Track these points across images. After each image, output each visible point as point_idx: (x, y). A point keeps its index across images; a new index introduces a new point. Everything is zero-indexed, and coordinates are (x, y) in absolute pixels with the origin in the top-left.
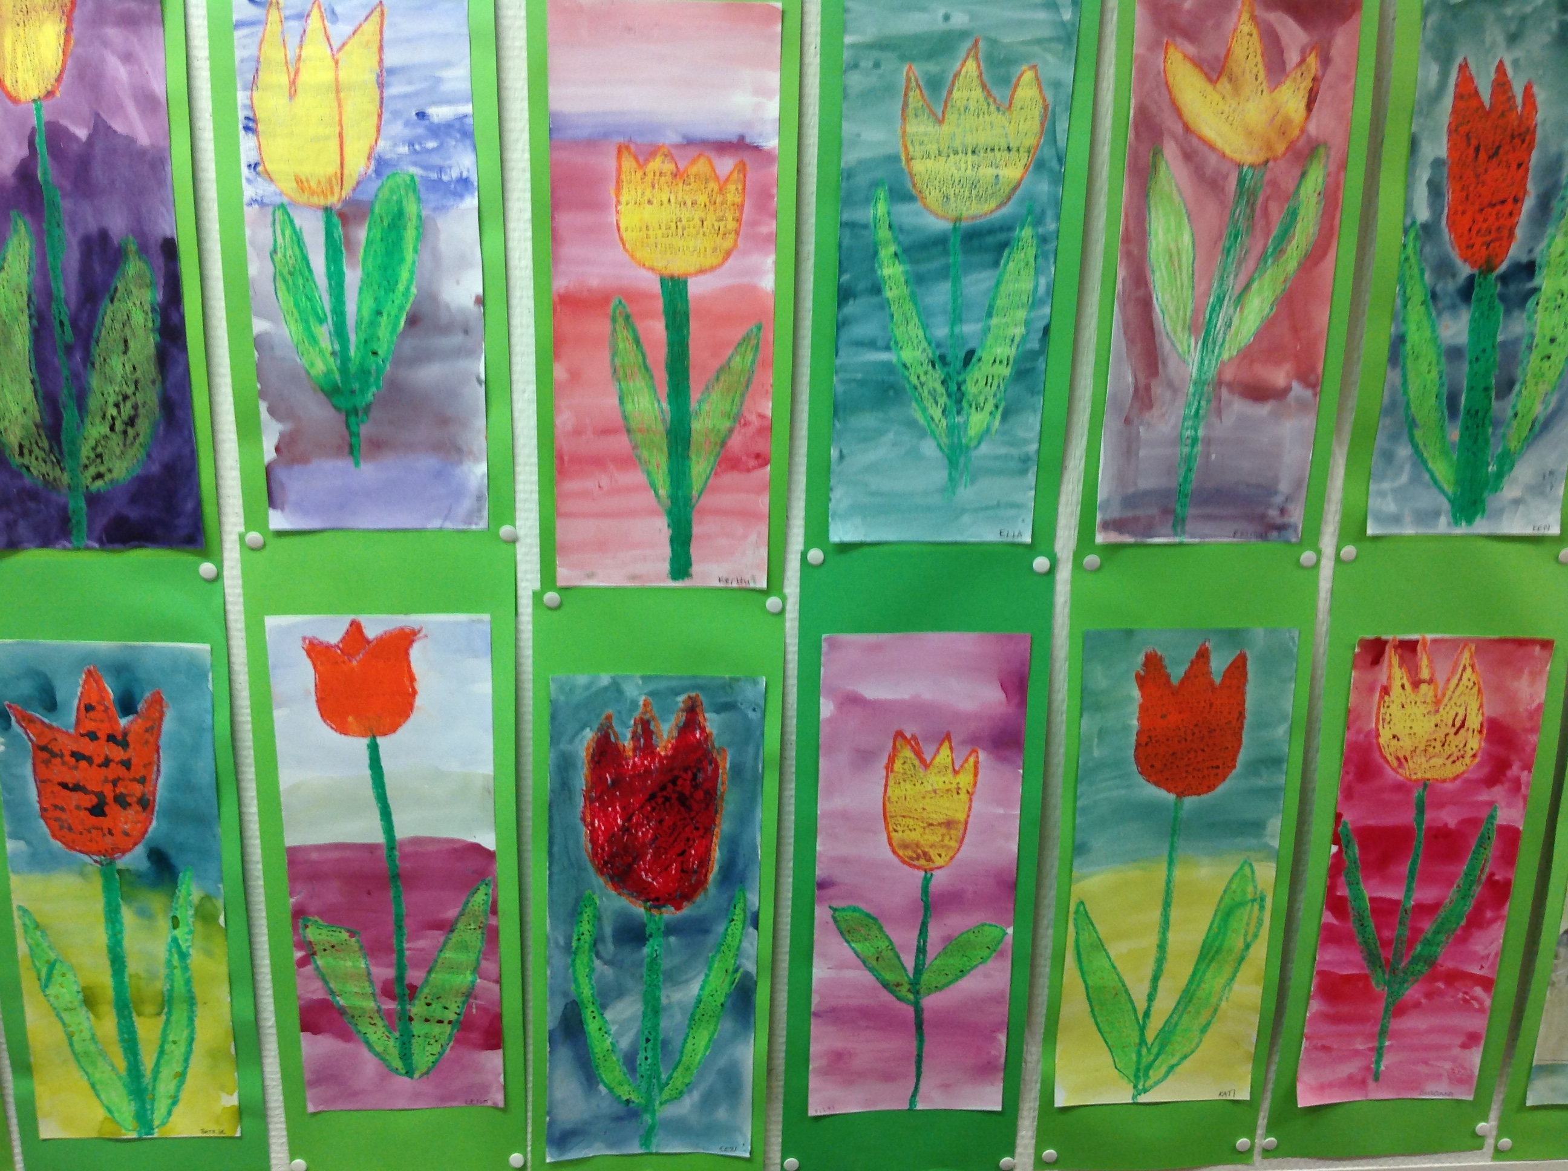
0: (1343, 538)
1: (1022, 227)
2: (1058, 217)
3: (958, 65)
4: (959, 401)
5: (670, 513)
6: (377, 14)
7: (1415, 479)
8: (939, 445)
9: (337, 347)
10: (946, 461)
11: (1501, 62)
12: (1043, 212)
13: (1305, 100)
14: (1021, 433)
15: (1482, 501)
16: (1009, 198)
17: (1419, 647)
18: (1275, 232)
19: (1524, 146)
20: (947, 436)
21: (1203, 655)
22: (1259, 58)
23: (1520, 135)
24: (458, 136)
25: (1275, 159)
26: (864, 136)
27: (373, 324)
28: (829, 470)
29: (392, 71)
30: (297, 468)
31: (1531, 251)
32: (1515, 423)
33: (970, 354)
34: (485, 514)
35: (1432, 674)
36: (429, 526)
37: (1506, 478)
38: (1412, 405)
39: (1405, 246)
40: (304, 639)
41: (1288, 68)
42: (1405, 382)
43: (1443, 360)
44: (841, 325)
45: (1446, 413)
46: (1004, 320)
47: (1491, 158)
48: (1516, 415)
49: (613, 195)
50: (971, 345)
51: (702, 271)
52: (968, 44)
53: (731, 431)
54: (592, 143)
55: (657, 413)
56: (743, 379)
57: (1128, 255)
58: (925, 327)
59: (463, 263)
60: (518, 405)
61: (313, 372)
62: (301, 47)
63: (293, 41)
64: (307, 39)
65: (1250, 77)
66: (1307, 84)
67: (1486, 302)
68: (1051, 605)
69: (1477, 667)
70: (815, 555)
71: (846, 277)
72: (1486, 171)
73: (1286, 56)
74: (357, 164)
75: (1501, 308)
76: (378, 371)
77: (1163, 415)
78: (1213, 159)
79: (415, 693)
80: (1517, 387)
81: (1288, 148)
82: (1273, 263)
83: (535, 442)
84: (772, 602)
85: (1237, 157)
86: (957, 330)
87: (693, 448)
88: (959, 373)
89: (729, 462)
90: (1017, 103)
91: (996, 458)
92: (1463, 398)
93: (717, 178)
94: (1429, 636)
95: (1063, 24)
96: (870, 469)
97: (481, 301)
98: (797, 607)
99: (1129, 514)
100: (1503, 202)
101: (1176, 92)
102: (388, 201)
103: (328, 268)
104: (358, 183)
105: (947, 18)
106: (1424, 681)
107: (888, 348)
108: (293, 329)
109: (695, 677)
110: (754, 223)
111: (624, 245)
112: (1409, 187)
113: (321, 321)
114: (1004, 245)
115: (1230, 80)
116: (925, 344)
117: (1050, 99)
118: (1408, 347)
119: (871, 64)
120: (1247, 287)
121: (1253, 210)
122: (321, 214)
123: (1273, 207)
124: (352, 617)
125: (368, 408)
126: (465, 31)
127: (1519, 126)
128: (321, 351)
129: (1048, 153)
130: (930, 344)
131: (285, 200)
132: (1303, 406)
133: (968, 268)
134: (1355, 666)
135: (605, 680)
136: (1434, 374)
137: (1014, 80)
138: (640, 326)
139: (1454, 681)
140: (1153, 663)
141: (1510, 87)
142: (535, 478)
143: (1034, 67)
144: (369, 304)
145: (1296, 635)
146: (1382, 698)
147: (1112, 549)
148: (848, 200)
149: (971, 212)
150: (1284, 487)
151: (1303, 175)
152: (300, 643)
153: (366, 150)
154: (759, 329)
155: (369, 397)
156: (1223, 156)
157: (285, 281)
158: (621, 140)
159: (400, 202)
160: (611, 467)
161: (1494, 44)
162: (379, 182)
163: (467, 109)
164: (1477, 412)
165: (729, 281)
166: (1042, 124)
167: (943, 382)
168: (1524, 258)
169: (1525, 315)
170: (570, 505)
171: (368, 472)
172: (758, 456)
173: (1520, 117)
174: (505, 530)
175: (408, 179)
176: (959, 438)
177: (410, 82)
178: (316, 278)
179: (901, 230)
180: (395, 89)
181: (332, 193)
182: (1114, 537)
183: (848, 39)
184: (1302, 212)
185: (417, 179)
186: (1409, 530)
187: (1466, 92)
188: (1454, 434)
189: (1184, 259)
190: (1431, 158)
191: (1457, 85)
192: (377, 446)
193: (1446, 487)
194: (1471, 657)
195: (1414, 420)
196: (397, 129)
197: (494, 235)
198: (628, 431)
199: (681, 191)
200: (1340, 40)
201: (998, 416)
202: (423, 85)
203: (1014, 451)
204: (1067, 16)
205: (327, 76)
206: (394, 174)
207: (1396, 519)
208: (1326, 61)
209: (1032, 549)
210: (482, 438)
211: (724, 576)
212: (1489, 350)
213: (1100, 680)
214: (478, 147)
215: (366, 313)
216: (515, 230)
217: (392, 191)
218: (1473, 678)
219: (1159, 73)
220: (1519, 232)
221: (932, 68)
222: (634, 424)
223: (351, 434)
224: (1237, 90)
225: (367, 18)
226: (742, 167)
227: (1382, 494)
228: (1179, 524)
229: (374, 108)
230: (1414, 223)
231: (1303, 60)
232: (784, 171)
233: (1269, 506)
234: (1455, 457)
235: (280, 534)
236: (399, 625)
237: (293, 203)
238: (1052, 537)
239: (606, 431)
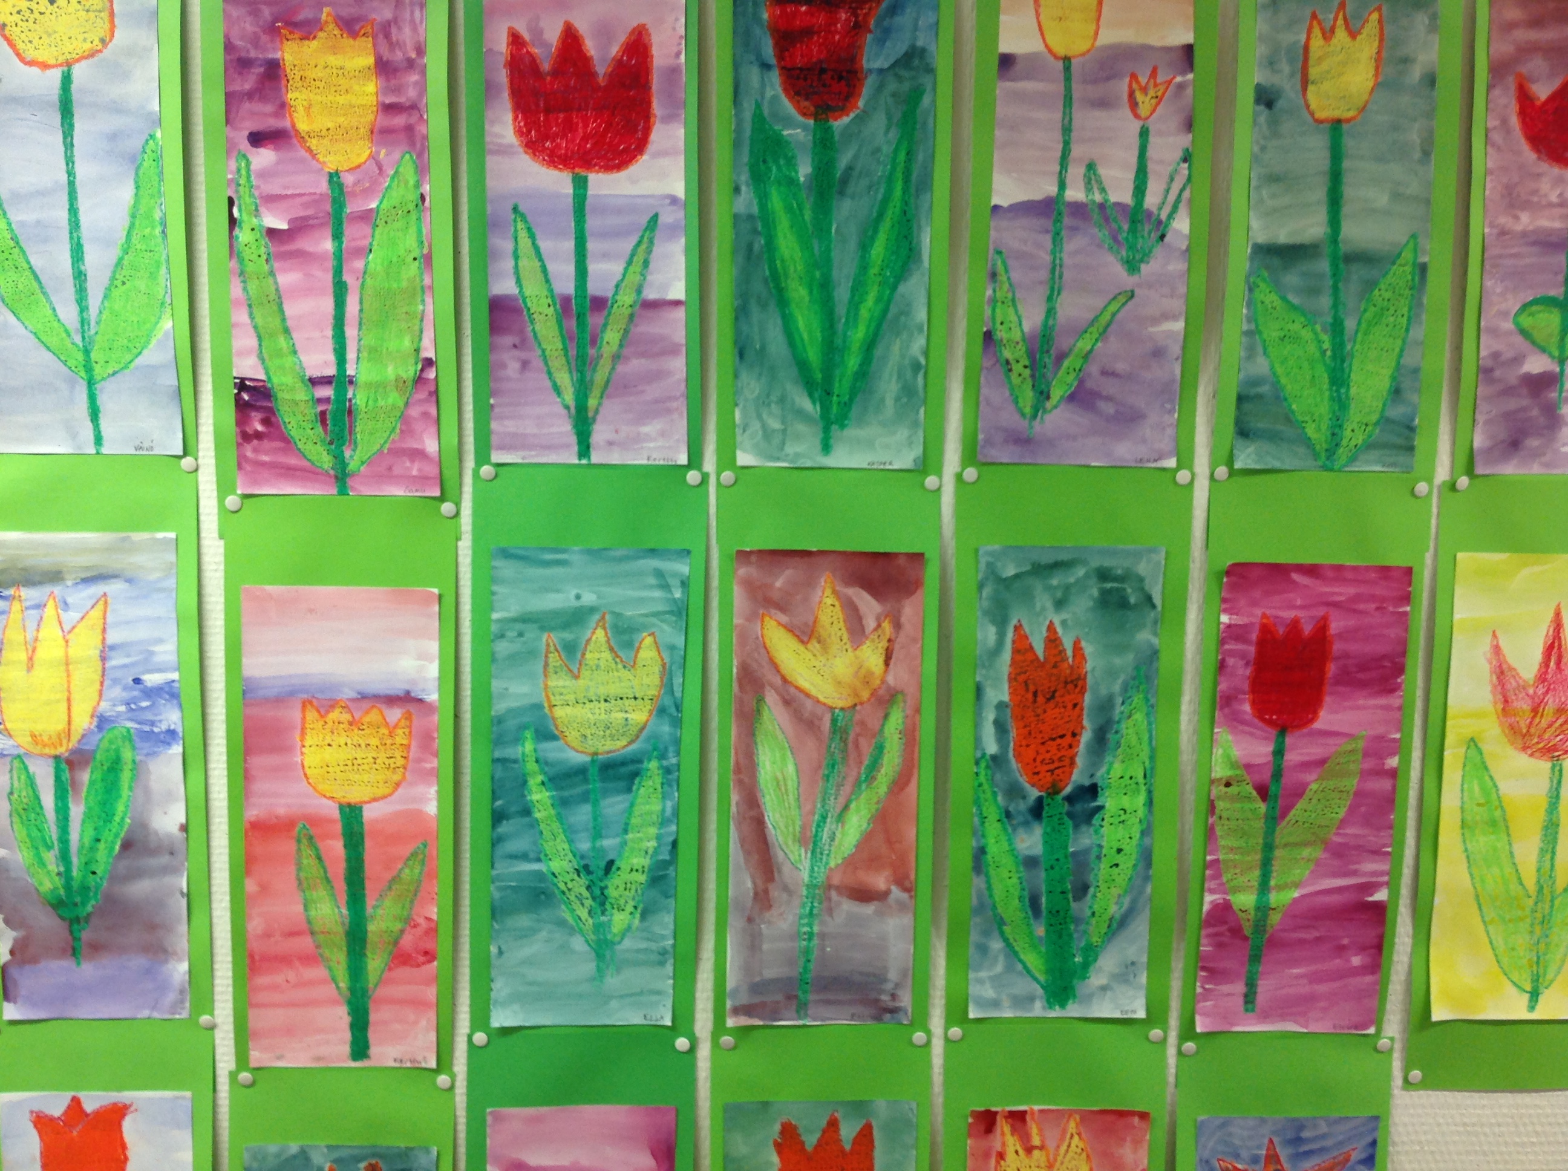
0: (948, 1023)
1: (650, 760)
2: (678, 753)
3: (588, 633)
4: (603, 904)
5: (349, 1003)
6: (101, 603)
7: (1009, 969)
8: (587, 941)
9: (62, 869)
10: (593, 954)
11: (1051, 622)
12: (666, 749)
13: (883, 656)
14: (658, 930)
15: (1073, 988)
16: (637, 737)
17: (1028, 1118)
18: (866, 762)
19: (1077, 690)
20: (594, 933)
21: (833, 1124)
22: (842, 624)
23: (1072, 682)
24: (167, 697)
25: (862, 704)
26: (511, 690)
27: (93, 849)
28: (489, 965)
29: (112, 648)
30: (27, 967)
31: (1092, 776)
32: (1094, 921)
33: (611, 863)
34: (187, 1005)
35: (1043, 1141)
36: (139, 1016)
37: (1091, 968)
38: (998, 906)
39: (977, 774)
40: (32, 1112)
41: (868, 630)
42: (989, 888)
43: (1022, 869)
44: (496, 842)
45: (1030, 913)
46: (638, 835)
47: (1048, 700)
48: (1093, 914)
49: (298, 739)
50: (611, 857)
51: (375, 800)
52: (597, 617)
53: (402, 931)
54: (280, 700)
55: (337, 917)
56: (412, 888)
57: (740, 783)
58: (571, 841)
59: (169, 797)
60: (216, 913)
61: (42, 889)
62: (38, 630)
63: (31, 625)
64: (43, 625)
65: (835, 639)
66: (884, 644)
67: (1055, 819)
68: (693, 1081)
69: (1084, 1135)
70: (480, 1038)
71: (499, 803)
72: (1045, 712)
73: (864, 622)
74: (82, 721)
75: (1069, 823)
76: (97, 888)
77: (781, 914)
78: (809, 704)
79: (126, 1159)
80: (1092, 890)
81: (872, 694)
82: (867, 787)
83: (229, 943)
84: (443, 1079)
85: (829, 702)
86: (598, 844)
87: (369, 946)
88: (601, 880)
89: (401, 958)
90: (640, 663)
91: (638, 951)
92: (1044, 900)
93: (387, 724)
94: (1036, 1108)
95: (675, 601)
96: (529, 962)
97: (184, 828)
98: (465, 1083)
99: (756, 1000)
100: (1062, 737)
101: (774, 653)
102: (108, 751)
103: (56, 805)
104: (83, 736)
105: (578, 597)
106: (1036, 1147)
107: (539, 860)
108: (26, 854)
109: (374, 1147)
110: (419, 760)
111: (307, 778)
112: (978, 725)
113: (49, 848)
114: (636, 774)
115: (819, 642)
116: (570, 856)
117: (667, 660)
118: (989, 857)
119: (516, 634)
120: (846, 808)
121: (846, 745)
122: (51, 762)
123: (862, 741)
124: (73, 1093)
125: (89, 916)
126: (174, 615)
127: (1071, 674)
128: (48, 872)
129: (668, 701)
130: (574, 856)
131: (22, 751)
132: (902, 907)
133: (605, 793)
134: (970, 1135)
135: (294, 1148)
136: (1015, 880)
137: (637, 645)
138: (320, 845)
139: (1064, 1148)
140: (789, 1133)
141: (1061, 643)
142: (230, 974)
143: (652, 634)
144: (90, 833)
145: (914, 1106)
146: (998, 1162)
147: (745, 1031)
148: (499, 741)
149: (606, 748)
150: (893, 975)
151: (886, 716)
152: (28, 1115)
153: (90, 710)
154: (425, 846)
155: (89, 908)
156: (818, 701)
157: (19, 815)
158: (305, 696)
159: (117, 751)
160: (297, 963)
161: (1043, 609)
162: (100, 736)
163: (175, 676)
164: (1058, 912)
165: (399, 807)
166: (661, 678)
167: (588, 888)
168: (1087, 782)
169: (1092, 829)
170: (262, 997)
171: (88, 970)
172: (426, 953)
173: (1071, 667)
174: (205, 1018)
175: (124, 731)
176: (604, 934)
177: (128, 656)
178: (46, 813)
179: (547, 763)
180: (117, 660)
181: (61, 745)
182: (744, 1021)
183: (495, 616)
184: (887, 745)
185: (132, 731)
186: (1008, 1014)
187: (1022, 647)
188: (1040, 930)
189: (790, 783)
190: (995, 702)
191: (1014, 642)
192: (96, 948)
193: (1038, 975)
194: (1077, 1127)
195: (1002, 918)
196: (117, 692)
197: (196, 776)
198: (312, 933)
199: (356, 736)
200: (908, 610)
201: (638, 916)
202: (141, 657)
203: (653, 946)
204: (678, 594)
205: (58, 653)
206: (114, 728)
207: (995, 1004)
208: (897, 626)
209: (673, 1030)
210: (185, 941)
211: (399, 1057)
212: (1062, 860)
213: (741, 1147)
214: (184, 706)
215: (87, 841)
216: (215, 769)
217: (111, 742)
218: (1081, 1145)
219: (757, 638)
220: (1079, 761)
221: (567, 636)
222: (316, 929)
223: (74, 939)
224: (825, 649)
225: (93, 607)
226: (408, 716)
227: (981, 982)
228: (802, 1009)
229: (97, 677)
230: (984, 755)
231: (879, 626)
232: (444, 720)
233: (881, 991)
234: (1043, 949)
235: (13, 1023)
236: (113, 1100)
237: (28, 754)
238: (691, 1019)
239: (292, 934)
